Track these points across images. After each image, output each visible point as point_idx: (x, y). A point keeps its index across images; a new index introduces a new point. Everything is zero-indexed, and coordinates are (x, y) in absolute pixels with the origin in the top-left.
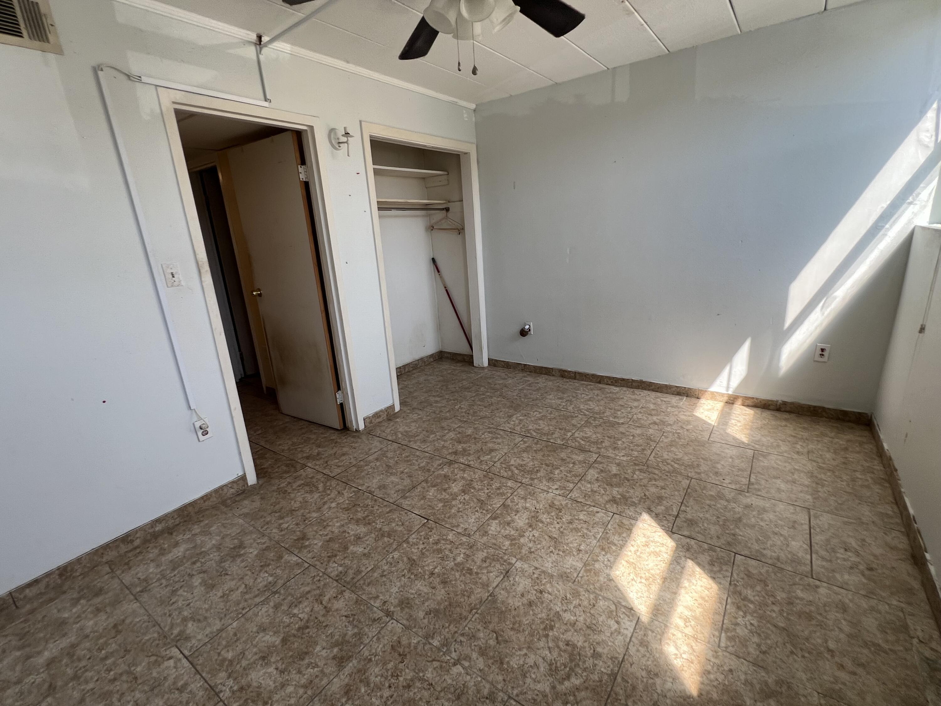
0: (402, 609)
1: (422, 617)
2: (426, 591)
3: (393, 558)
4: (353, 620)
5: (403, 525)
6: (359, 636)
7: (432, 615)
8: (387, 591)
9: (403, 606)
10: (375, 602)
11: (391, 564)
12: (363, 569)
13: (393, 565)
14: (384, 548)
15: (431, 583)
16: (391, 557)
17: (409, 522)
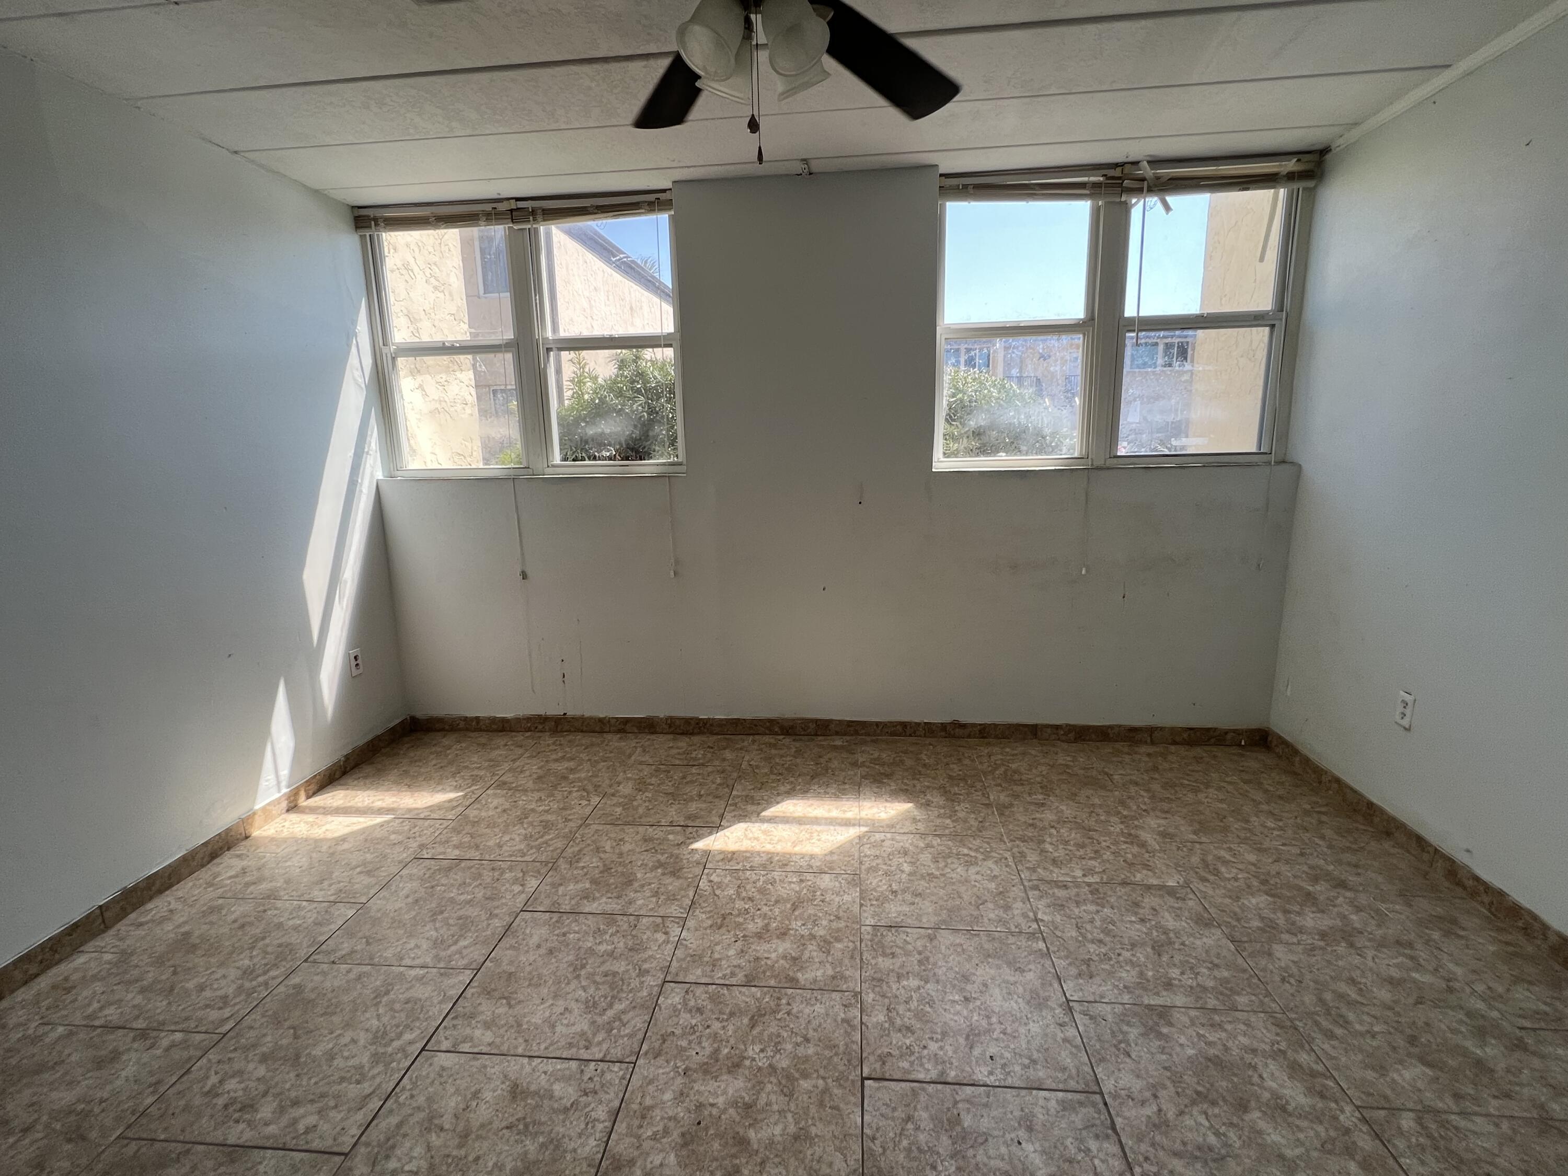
0: (1047, 999)
1: (1031, 973)
2: (997, 991)
3: (991, 1073)
4: (1120, 1042)
5: (909, 1118)
6: (1123, 1018)
7: (1018, 965)
8: (1046, 1035)
9: (1041, 1000)
10: (1075, 1037)
11: (1004, 1066)
12: (1053, 1103)
13: (1003, 1061)
14: (986, 1105)
15: (981, 992)
16: (992, 1078)
17: (894, 1109)
